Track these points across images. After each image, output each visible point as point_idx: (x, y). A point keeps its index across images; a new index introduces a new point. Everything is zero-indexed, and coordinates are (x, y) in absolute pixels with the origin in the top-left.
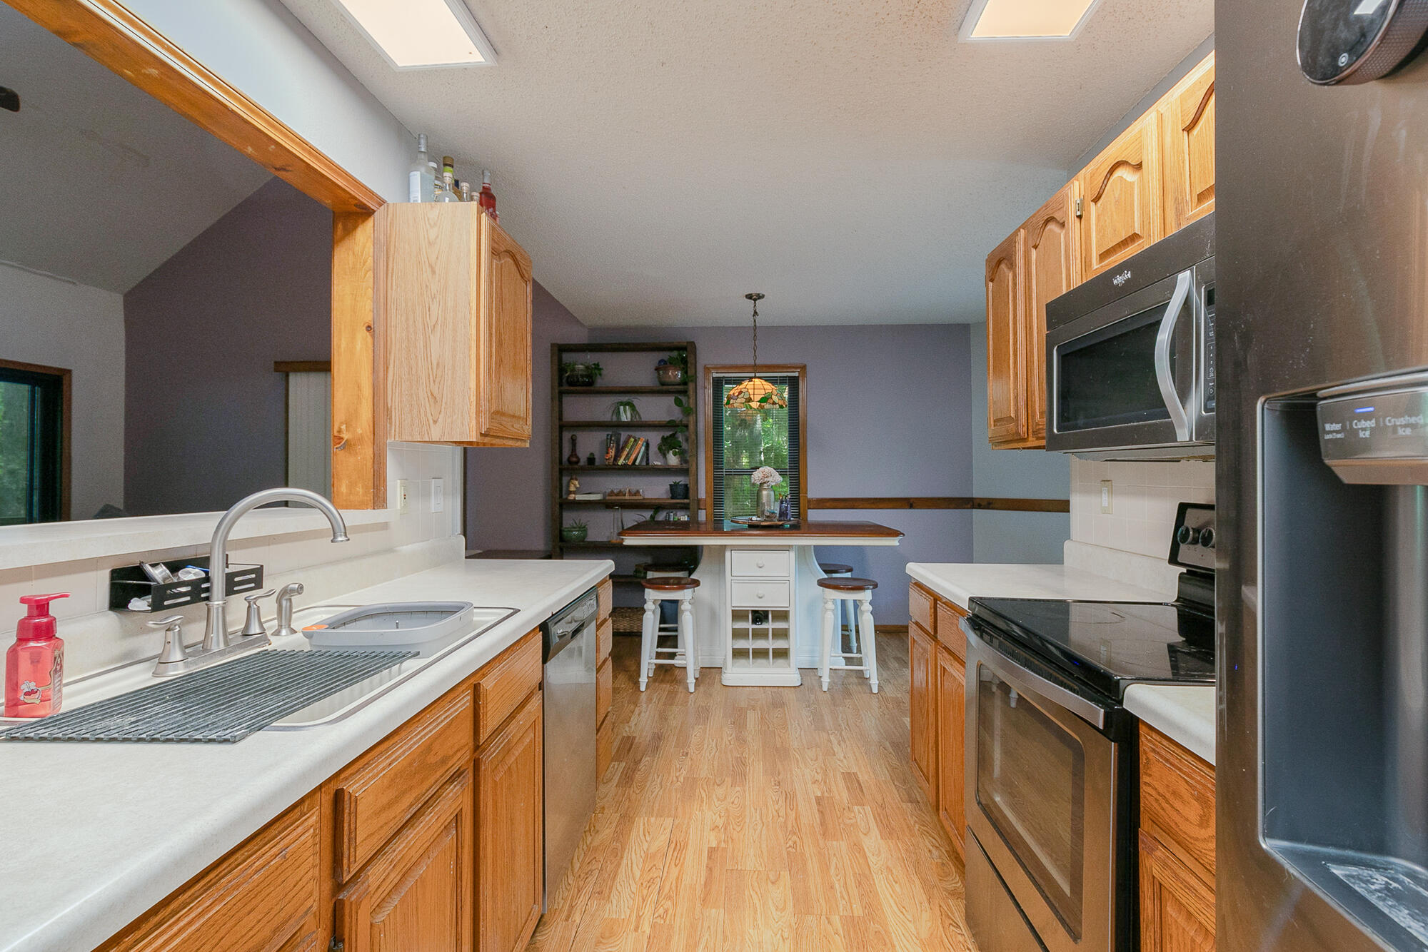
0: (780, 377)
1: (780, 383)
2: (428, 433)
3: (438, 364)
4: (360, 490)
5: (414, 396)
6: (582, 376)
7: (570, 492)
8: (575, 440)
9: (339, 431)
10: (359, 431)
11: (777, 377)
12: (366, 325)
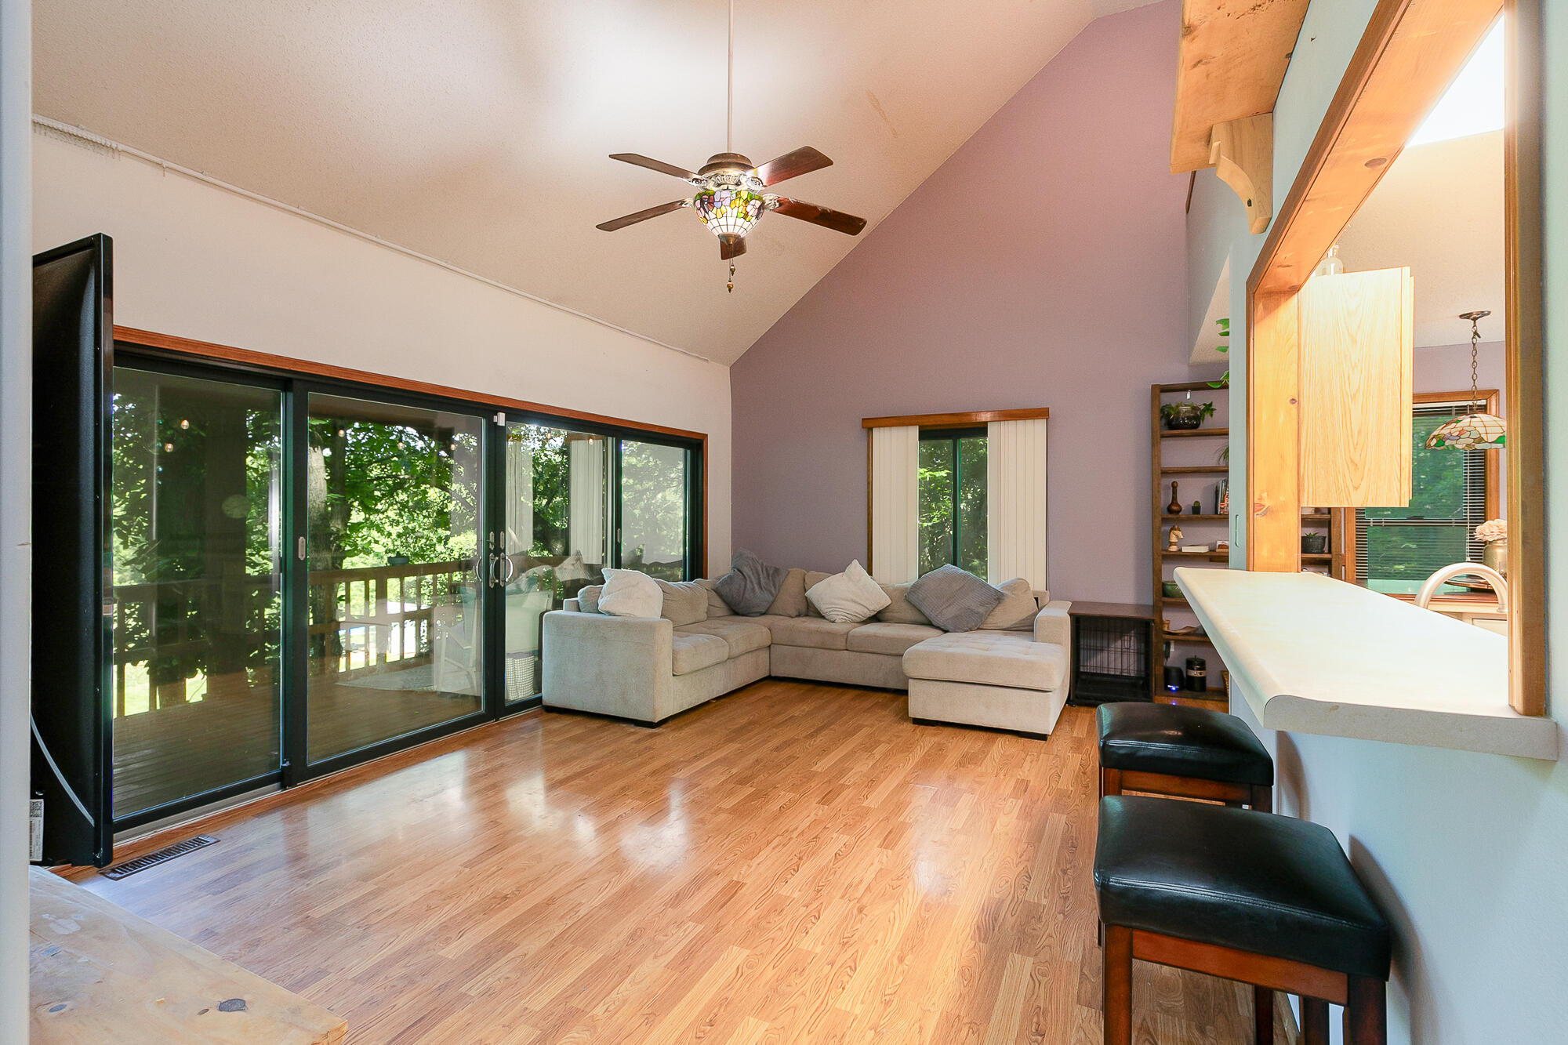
0: (1456, 407)
1: (1456, 413)
2: (1347, 500)
3: (1359, 432)
4: (1282, 553)
5: (1331, 463)
6: (1188, 418)
7: (1171, 544)
8: (1176, 487)
9: (1260, 499)
10: (1282, 499)
11: (1451, 407)
12: (1290, 398)
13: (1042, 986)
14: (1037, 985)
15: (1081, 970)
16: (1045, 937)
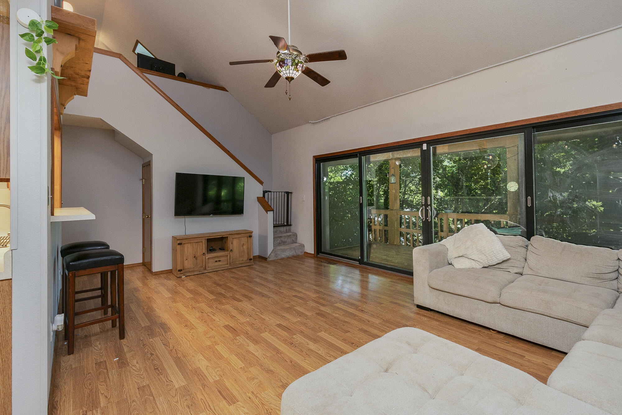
13: (165, 382)
14: (167, 380)
15: (154, 397)
16: (179, 399)
